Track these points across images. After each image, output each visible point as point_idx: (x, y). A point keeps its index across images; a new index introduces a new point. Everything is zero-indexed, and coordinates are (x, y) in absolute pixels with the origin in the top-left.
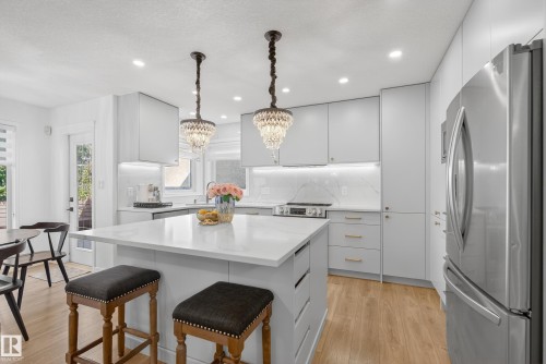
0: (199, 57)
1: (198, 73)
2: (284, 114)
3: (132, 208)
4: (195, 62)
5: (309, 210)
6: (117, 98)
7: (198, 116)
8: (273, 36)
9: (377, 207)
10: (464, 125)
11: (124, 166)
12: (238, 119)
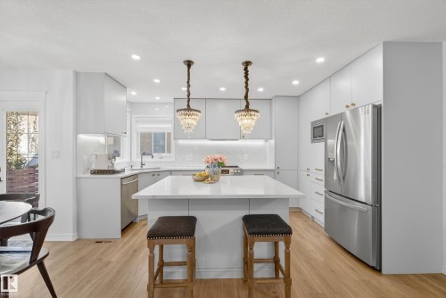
0: (189, 64)
1: (189, 75)
2: (253, 113)
3: (89, 175)
4: (186, 67)
5: (231, 170)
6: (77, 74)
7: (188, 106)
8: (247, 64)
9: (273, 168)
10: (344, 130)
11: (82, 137)
12: (172, 101)
